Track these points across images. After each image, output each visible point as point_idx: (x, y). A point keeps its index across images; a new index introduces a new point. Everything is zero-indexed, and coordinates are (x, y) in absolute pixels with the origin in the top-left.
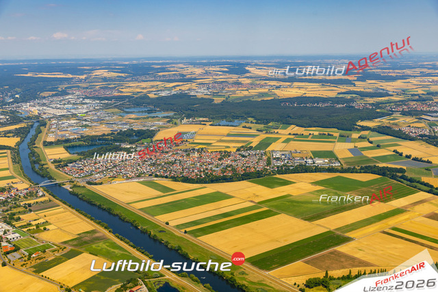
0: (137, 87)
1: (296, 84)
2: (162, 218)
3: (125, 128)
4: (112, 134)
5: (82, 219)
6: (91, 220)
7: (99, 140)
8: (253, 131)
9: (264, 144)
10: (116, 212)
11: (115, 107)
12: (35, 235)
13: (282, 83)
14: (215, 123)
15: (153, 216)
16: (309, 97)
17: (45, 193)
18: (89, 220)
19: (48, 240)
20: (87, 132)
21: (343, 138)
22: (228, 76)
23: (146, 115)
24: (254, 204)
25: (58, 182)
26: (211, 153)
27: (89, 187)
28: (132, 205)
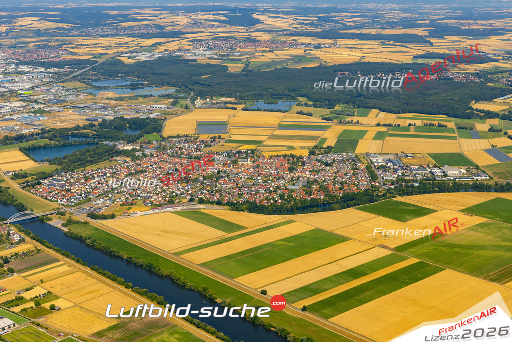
0: (96, 45)
1: (341, 41)
3: (110, 116)
4: (92, 125)
5: (108, 285)
6: (127, 287)
8: (316, 120)
9: (348, 142)
11: (75, 78)
13: (319, 41)
14: (249, 106)
15: (232, 278)
16: (369, 62)
17: (23, 236)
20: (48, 122)
21: (468, 132)
22: (230, 28)
24: (390, 252)
25: (38, 213)
26: (271, 158)
27: (95, 223)
28: (184, 256)
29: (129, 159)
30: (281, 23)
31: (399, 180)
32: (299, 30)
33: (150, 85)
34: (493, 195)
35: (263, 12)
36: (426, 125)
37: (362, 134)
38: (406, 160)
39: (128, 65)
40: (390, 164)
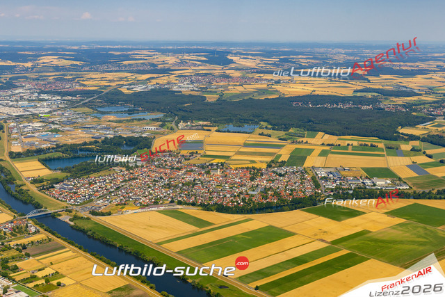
0: (102, 80)
3: (110, 134)
4: (95, 142)
7: (81, 150)
10: (148, 256)
11: (84, 105)
13: (280, 77)
14: (221, 128)
17: (38, 227)
20: (62, 139)
22: (209, 66)
24: (328, 245)
25: (50, 210)
26: (236, 169)
27: (94, 218)
28: (164, 246)
29: (124, 169)
30: (250, 63)
31: (337, 188)
32: (264, 69)
33: (143, 111)
34: (411, 201)
35: (235, 54)
36: (361, 145)
37: (310, 152)
38: (343, 173)
39: (127, 95)
40: (331, 176)
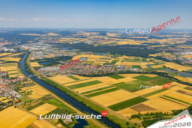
0: (65, 40)
1: (125, 40)
2: (76, 90)
3: (61, 55)
4: (56, 57)
5: (45, 90)
6: (49, 90)
7: (51, 60)
8: (109, 57)
9: (114, 62)
10: (58, 87)
11: (57, 47)
12: (27, 96)
13: (120, 39)
14: (95, 54)
15: (72, 89)
16: (130, 45)
17: (31, 80)
18: (48, 90)
19: (32, 98)
20: (46, 56)
21: (144, 61)
22: (99, 36)
23: (69, 50)
25: (35, 75)
26: (94, 65)
27: (47, 78)
28: (64, 85)
29: (61, 65)
30: (112, 35)
31: (122, 71)
32: (116, 37)
33: (74, 49)
34: (142, 74)
35: (108, 32)
36: (135, 59)
37: (118, 61)
38: (125, 67)
39: (71, 44)
40: (121, 67)
